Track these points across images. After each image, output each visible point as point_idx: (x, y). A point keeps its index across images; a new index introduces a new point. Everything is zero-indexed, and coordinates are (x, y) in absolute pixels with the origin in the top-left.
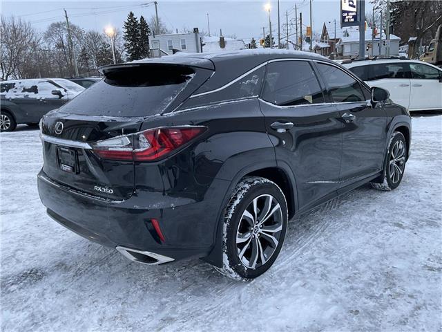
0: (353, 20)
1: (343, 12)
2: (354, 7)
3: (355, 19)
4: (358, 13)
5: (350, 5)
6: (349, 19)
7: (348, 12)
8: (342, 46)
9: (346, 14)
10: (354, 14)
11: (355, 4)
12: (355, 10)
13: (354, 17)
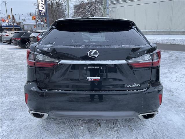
0: (44, 14)
1: (40, 10)
2: (44, 9)
3: (45, 14)
4: (46, 12)
5: (42, 8)
6: (42, 14)
7: (42, 11)
8: (23, 25)
9: (41, 12)
10: (44, 12)
11: (44, 8)
12: (44, 10)
13: (44, 13)
